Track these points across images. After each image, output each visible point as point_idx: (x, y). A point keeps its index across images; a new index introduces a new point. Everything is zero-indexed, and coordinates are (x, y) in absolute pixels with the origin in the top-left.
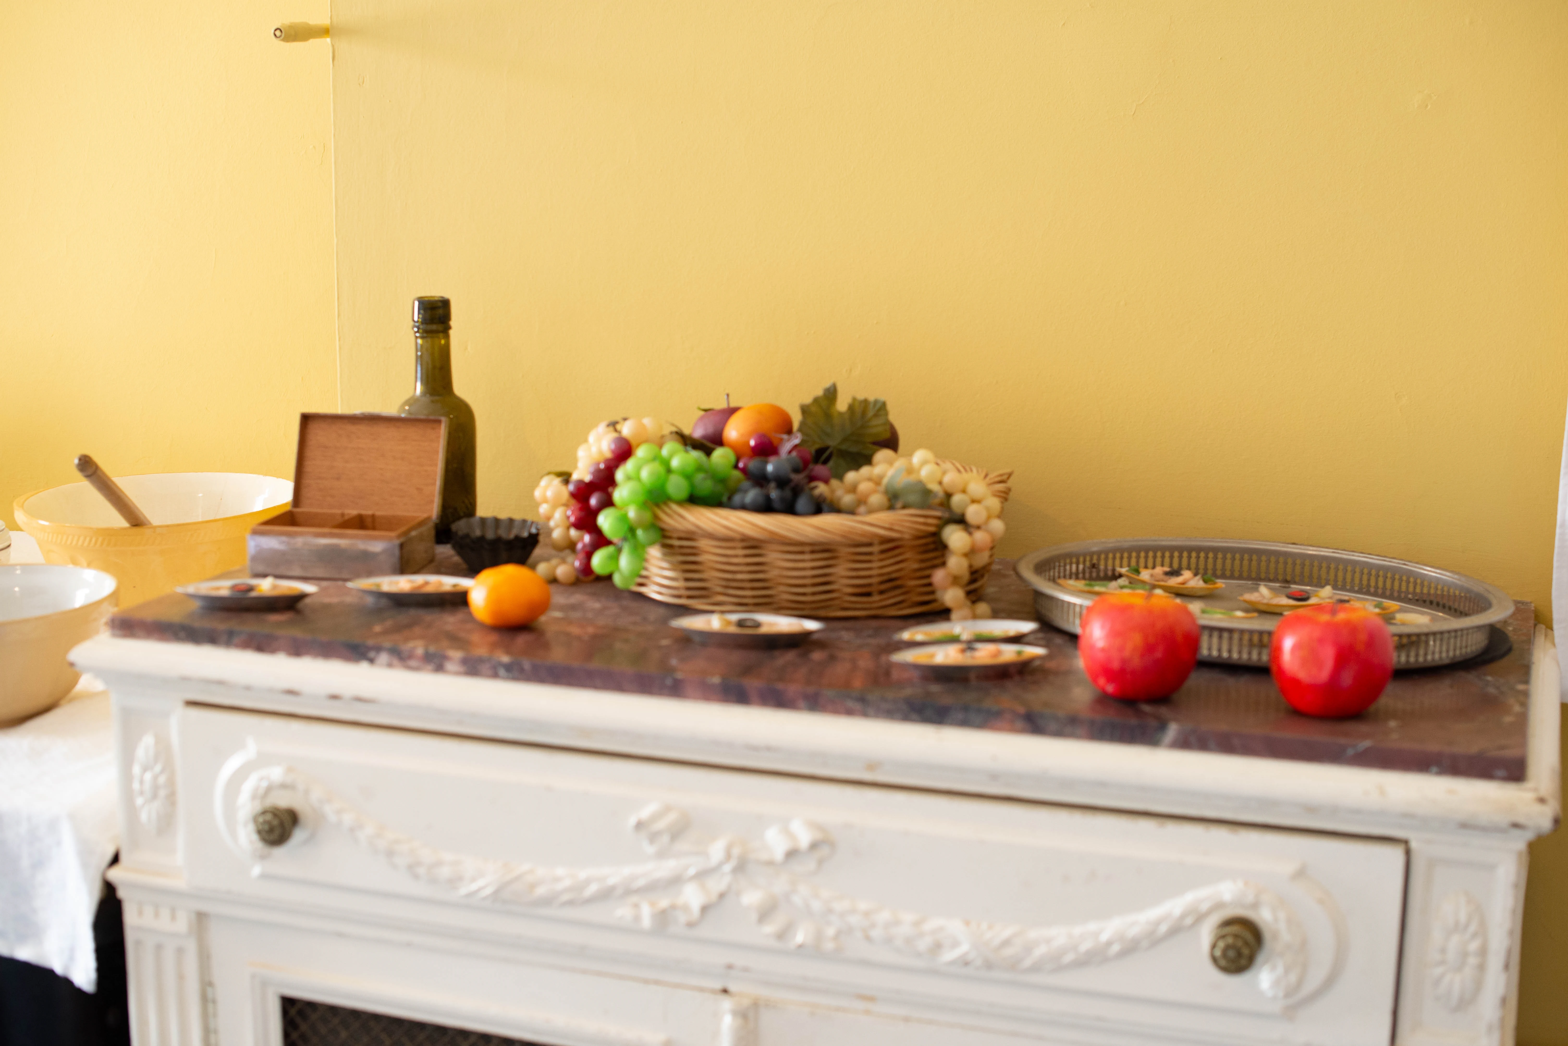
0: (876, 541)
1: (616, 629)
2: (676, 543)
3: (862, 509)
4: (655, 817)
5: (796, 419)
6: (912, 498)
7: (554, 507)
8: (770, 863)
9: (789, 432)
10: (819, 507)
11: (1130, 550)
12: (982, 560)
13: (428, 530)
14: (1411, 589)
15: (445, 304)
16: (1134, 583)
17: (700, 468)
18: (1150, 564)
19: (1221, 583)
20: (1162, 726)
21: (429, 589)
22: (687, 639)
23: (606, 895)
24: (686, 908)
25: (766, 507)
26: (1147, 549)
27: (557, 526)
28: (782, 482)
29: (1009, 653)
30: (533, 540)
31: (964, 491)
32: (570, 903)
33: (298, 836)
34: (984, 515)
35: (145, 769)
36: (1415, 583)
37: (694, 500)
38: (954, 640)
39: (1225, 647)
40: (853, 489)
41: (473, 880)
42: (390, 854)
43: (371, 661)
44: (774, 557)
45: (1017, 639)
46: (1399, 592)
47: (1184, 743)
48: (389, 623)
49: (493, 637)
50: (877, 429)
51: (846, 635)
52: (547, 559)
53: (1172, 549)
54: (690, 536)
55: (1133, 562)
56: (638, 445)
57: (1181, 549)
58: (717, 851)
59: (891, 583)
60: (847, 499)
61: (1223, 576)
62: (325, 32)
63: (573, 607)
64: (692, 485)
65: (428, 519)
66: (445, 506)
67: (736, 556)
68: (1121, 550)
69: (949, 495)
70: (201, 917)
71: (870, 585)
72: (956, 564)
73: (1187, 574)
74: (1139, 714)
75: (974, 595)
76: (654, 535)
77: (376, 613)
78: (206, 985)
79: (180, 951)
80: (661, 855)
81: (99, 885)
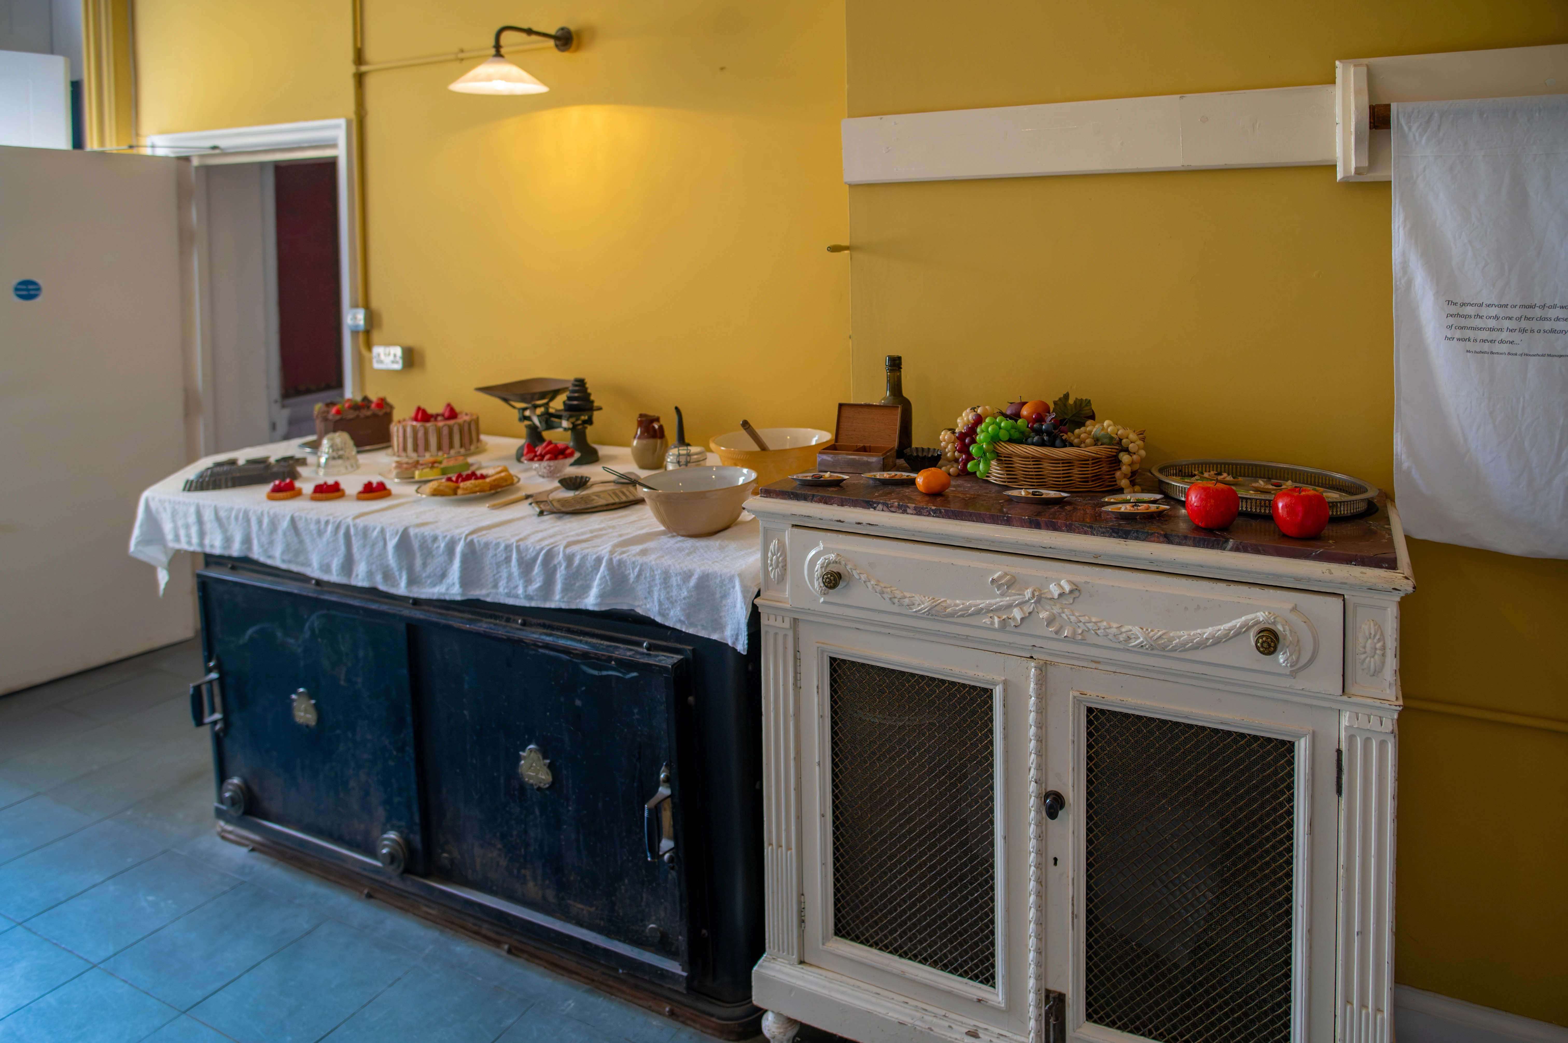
0: (1090, 459)
1: (979, 495)
2: (1003, 459)
3: (1083, 445)
4: (1000, 578)
5: (1052, 407)
6: (1106, 441)
7: (948, 444)
8: (1052, 599)
9: (1049, 412)
10: (1065, 444)
11: (1198, 464)
12: (1136, 467)
13: (893, 453)
14: (1327, 482)
15: (899, 358)
16: (1202, 478)
17: (1013, 427)
18: (1208, 470)
19: (1240, 479)
20: (1227, 541)
21: (897, 477)
22: (1010, 500)
23: (979, 612)
24: (1014, 619)
25: (1042, 444)
26: (1206, 464)
27: (949, 451)
28: (1049, 433)
29: (1153, 507)
30: (939, 457)
31: (1127, 438)
32: (962, 616)
33: (842, 584)
34: (1137, 448)
35: (773, 555)
36: (1329, 480)
37: (1011, 441)
38: (1128, 502)
39: (1249, 507)
40: (1079, 436)
41: (919, 605)
42: (882, 593)
43: (875, 508)
44: (1046, 465)
45: (1154, 502)
46: (1322, 483)
47: (1236, 549)
48: (881, 492)
49: (927, 498)
50: (1086, 411)
51: (1079, 499)
52: (945, 466)
53: (1217, 464)
54: (1009, 456)
55: (1200, 469)
56: (986, 417)
57: (1221, 464)
58: (1028, 594)
59: (1097, 477)
60: (1076, 441)
61: (1241, 476)
62: (847, 248)
63: (959, 486)
64: (1010, 435)
65: (894, 447)
66: (900, 443)
67: (1030, 465)
68: (1195, 464)
69: (1121, 440)
70: (795, 620)
71: (1088, 478)
72: (1125, 469)
73: (1225, 475)
74: (1215, 535)
75: (1133, 483)
76: (994, 455)
77: (875, 487)
78: (797, 652)
79: (785, 636)
80: (1003, 595)
81: (751, 606)
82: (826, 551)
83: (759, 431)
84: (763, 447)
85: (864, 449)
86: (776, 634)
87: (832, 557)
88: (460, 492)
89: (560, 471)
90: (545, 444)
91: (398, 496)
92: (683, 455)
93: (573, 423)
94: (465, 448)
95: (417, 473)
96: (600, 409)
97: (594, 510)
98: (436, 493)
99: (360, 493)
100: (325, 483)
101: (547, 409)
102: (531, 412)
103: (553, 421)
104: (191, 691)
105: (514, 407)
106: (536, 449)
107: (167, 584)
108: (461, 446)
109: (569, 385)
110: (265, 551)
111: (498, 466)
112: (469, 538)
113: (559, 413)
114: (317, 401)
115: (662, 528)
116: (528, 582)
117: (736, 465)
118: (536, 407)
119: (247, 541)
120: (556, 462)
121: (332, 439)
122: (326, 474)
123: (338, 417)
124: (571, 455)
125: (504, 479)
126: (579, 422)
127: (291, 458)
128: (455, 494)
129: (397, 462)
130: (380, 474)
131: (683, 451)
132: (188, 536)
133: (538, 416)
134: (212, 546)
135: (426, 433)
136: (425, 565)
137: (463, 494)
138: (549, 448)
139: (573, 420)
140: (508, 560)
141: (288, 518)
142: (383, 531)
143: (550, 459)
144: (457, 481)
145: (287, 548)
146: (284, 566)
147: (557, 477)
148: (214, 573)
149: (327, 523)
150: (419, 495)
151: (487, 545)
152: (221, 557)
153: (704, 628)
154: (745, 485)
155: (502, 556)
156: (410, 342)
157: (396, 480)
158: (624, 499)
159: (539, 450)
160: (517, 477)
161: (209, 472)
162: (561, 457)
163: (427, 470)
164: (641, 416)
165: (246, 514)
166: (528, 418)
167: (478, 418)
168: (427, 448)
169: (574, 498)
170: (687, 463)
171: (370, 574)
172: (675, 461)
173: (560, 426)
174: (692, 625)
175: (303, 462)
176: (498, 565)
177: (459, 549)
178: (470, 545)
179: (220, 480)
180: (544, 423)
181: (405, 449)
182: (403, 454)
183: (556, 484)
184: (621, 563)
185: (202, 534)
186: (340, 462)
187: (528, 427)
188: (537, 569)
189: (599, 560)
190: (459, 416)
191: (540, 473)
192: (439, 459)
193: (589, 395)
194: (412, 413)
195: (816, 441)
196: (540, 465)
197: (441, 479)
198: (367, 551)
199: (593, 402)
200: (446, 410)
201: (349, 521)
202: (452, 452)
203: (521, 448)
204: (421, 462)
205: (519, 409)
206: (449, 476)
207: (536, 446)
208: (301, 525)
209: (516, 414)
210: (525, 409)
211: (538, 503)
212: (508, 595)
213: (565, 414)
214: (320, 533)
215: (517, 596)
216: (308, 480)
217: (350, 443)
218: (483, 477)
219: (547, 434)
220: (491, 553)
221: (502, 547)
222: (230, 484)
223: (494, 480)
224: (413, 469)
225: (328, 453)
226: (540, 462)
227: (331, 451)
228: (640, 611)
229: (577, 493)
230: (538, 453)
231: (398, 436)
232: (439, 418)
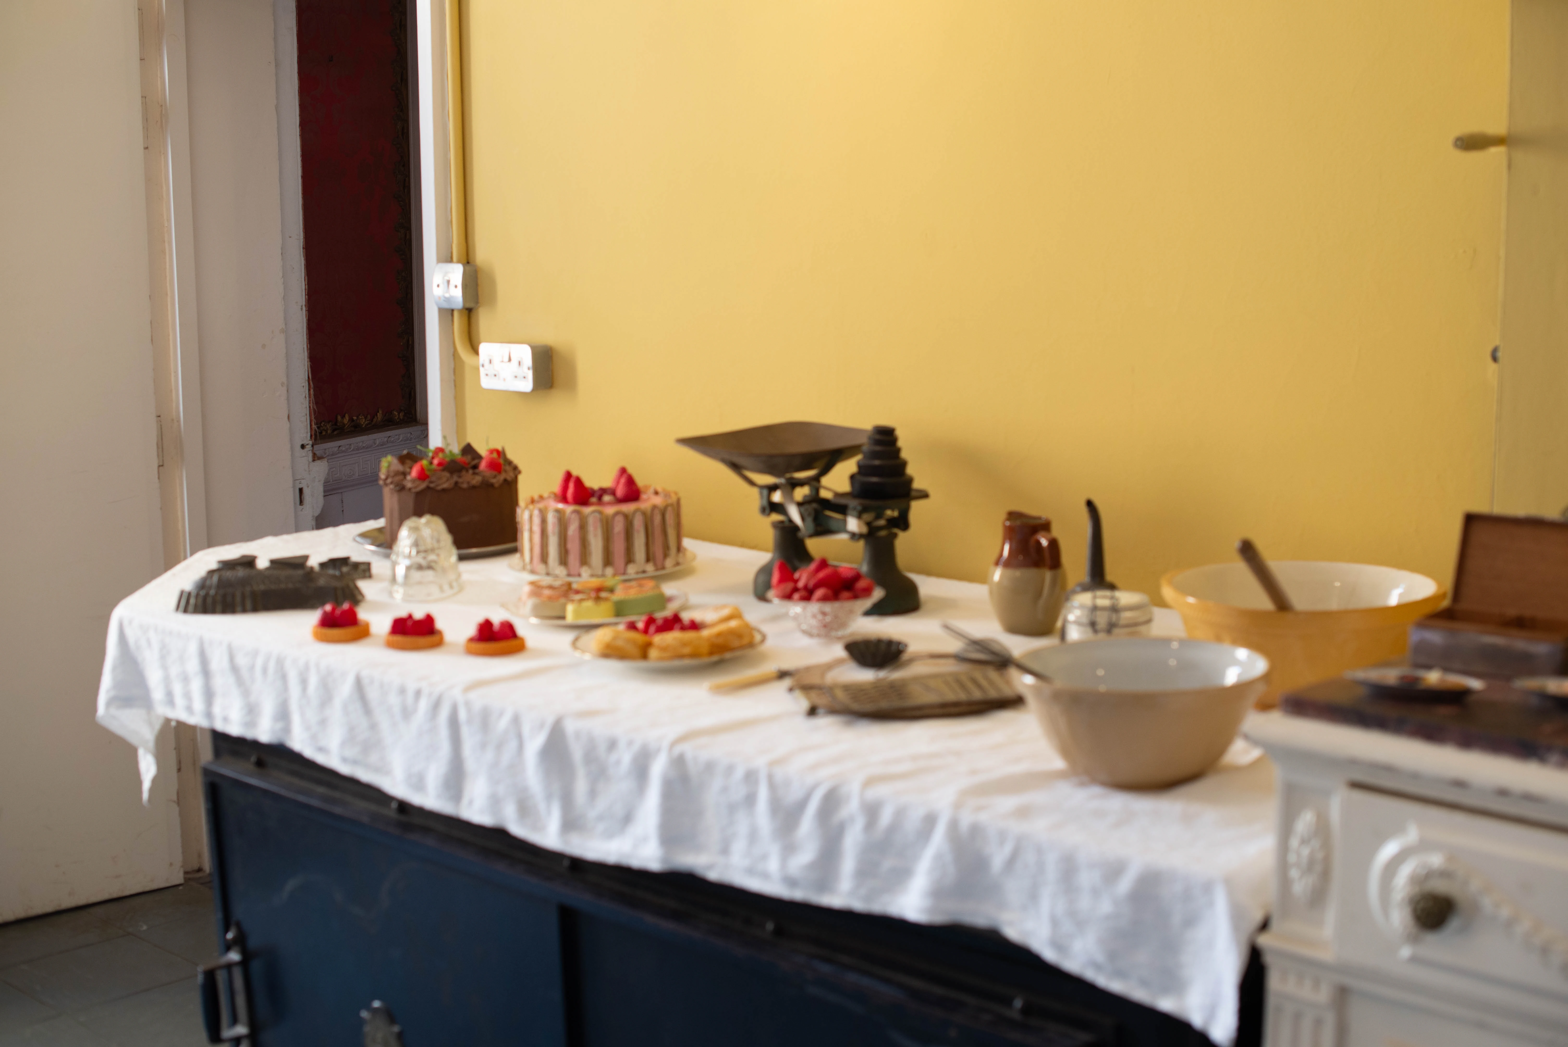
35: (1302, 846)
42: (1545, 951)
48: (1558, 725)
62: (1501, 141)
70: (1342, 994)
77: (1543, 714)
79: (1318, 1023)
81: (1244, 952)
82: (1423, 846)
83: (1276, 566)
84: (1282, 604)
85: (1521, 624)
86: (1298, 1017)
87: (1436, 860)
88: (653, 653)
89: (843, 625)
90: (813, 566)
91: (541, 653)
92: (1103, 609)
93: (869, 524)
94: (655, 564)
95: (570, 609)
96: (924, 495)
97: (918, 713)
98: (611, 652)
99: (472, 640)
100: (410, 617)
101: (817, 490)
102: (784, 495)
103: (830, 517)
104: (200, 979)
105: (751, 483)
106: (796, 575)
107: (154, 781)
108: (648, 560)
109: (863, 440)
110: (314, 738)
111: (724, 606)
112: (678, 750)
113: (843, 501)
114: (383, 449)
115: (1059, 763)
116: (789, 849)
117: (1219, 639)
118: (794, 484)
119: (283, 715)
120: (836, 605)
121: (415, 529)
122: (407, 598)
123: (423, 485)
124: (867, 592)
125: (735, 634)
126: (882, 522)
127: (345, 561)
128: (644, 656)
129: (532, 583)
130: (503, 605)
131: (1103, 599)
132: (188, 696)
133: (799, 505)
134: (226, 719)
135: (583, 527)
136: (593, 794)
137: (661, 659)
138: (821, 575)
139: (868, 517)
140: (750, 800)
141: (350, 681)
142: (516, 720)
143: (825, 599)
144: (646, 631)
145: (351, 737)
146: (344, 769)
147: (839, 638)
148: (231, 770)
149: (418, 693)
150: (577, 654)
151: (710, 767)
152: (240, 742)
153: (1144, 983)
154: (1241, 689)
155: (739, 792)
156: (548, 337)
157: (534, 620)
158: (977, 695)
159: (803, 576)
160: (759, 631)
161: (215, 579)
162: (846, 594)
163: (589, 604)
164: (1012, 515)
165: (280, 662)
166: (775, 508)
167: (678, 501)
168: (584, 560)
169: (876, 685)
170: (1111, 627)
171: (495, 802)
172: (1085, 620)
173: (844, 530)
174: (1120, 974)
175: (364, 570)
176: (732, 809)
177: (658, 768)
178: (679, 762)
179: (233, 596)
180: (809, 520)
181: (544, 559)
182: (541, 568)
183: (839, 651)
184: (976, 830)
185: (209, 695)
186: (429, 574)
187: (777, 525)
188: (807, 824)
189: (930, 820)
190: (644, 496)
191: (804, 627)
192: (609, 582)
193: (904, 464)
194: (556, 486)
195: (1401, 595)
196: (804, 609)
197: (616, 624)
198: (489, 755)
199: (910, 480)
200: (618, 482)
201: (457, 694)
202: (632, 569)
203: (765, 571)
204: (575, 586)
205: (762, 487)
206: (632, 618)
207: (795, 569)
208: (373, 694)
209: (753, 498)
210: (772, 488)
211: (806, 688)
212: (750, 871)
213: (853, 503)
214: (407, 713)
215: (765, 876)
216: (378, 607)
217: (447, 539)
218: (694, 626)
219: (816, 546)
220: (717, 783)
221: (739, 773)
222: (249, 604)
223: (719, 635)
224: (563, 600)
225: (409, 556)
226: (803, 604)
227: (414, 552)
228: (1012, 933)
229: (882, 674)
230: (801, 584)
231: (531, 531)
232: (607, 498)
